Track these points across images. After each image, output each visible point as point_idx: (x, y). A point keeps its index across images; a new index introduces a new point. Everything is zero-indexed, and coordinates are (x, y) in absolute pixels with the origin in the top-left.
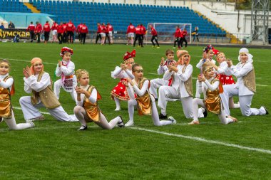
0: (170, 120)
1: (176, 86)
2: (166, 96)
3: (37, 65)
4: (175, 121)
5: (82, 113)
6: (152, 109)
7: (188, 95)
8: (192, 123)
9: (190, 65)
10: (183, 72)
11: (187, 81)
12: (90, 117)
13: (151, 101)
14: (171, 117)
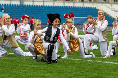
0: (91, 54)
1: (96, 34)
2: (89, 40)
3: (7, 19)
4: (94, 56)
5: (33, 48)
6: (79, 47)
7: (104, 40)
8: (106, 57)
9: (106, 21)
10: (102, 25)
11: (104, 31)
12: (39, 51)
13: (79, 42)
14: (91, 53)
